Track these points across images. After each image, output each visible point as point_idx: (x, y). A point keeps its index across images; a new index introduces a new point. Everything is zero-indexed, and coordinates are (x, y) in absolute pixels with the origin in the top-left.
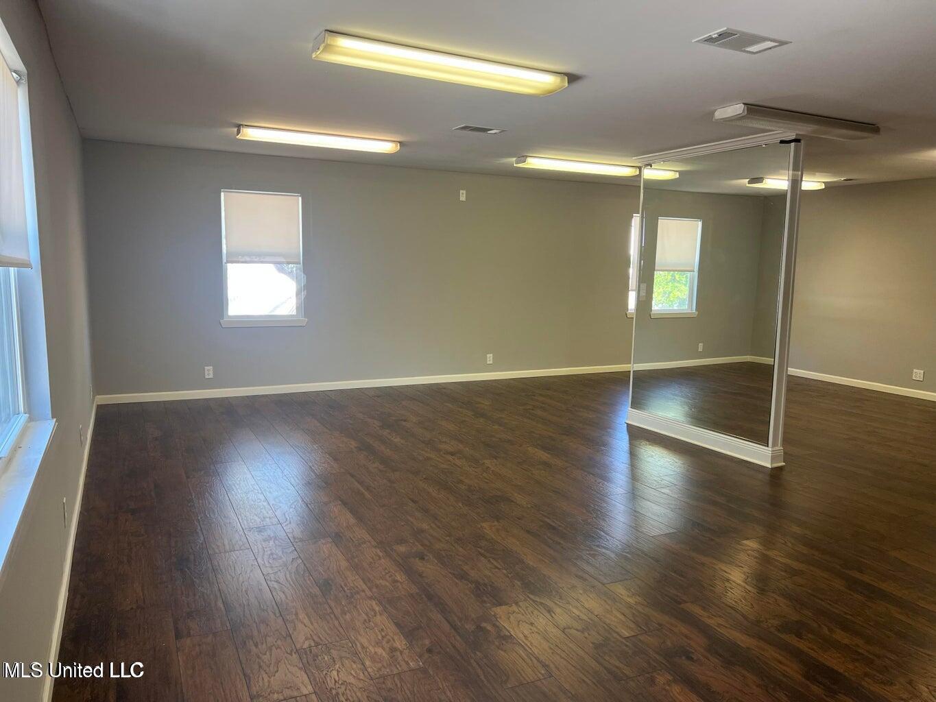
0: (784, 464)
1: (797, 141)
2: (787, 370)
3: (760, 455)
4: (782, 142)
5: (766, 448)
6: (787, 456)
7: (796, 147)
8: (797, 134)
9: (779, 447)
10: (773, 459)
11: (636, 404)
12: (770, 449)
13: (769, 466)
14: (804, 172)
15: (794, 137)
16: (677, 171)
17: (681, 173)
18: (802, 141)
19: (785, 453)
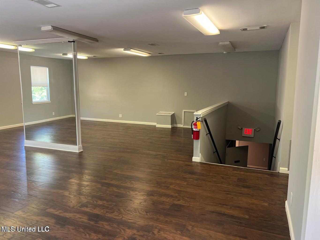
0: (83, 150)
1: (74, 42)
2: (80, 118)
3: (75, 149)
4: (69, 42)
5: (76, 146)
6: (84, 147)
7: (74, 44)
8: (73, 40)
9: (81, 145)
10: (79, 149)
11: (28, 138)
12: (78, 146)
13: (78, 152)
14: (77, 53)
15: (72, 40)
16: (34, 49)
17: (35, 49)
18: (76, 42)
19: (83, 146)
